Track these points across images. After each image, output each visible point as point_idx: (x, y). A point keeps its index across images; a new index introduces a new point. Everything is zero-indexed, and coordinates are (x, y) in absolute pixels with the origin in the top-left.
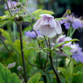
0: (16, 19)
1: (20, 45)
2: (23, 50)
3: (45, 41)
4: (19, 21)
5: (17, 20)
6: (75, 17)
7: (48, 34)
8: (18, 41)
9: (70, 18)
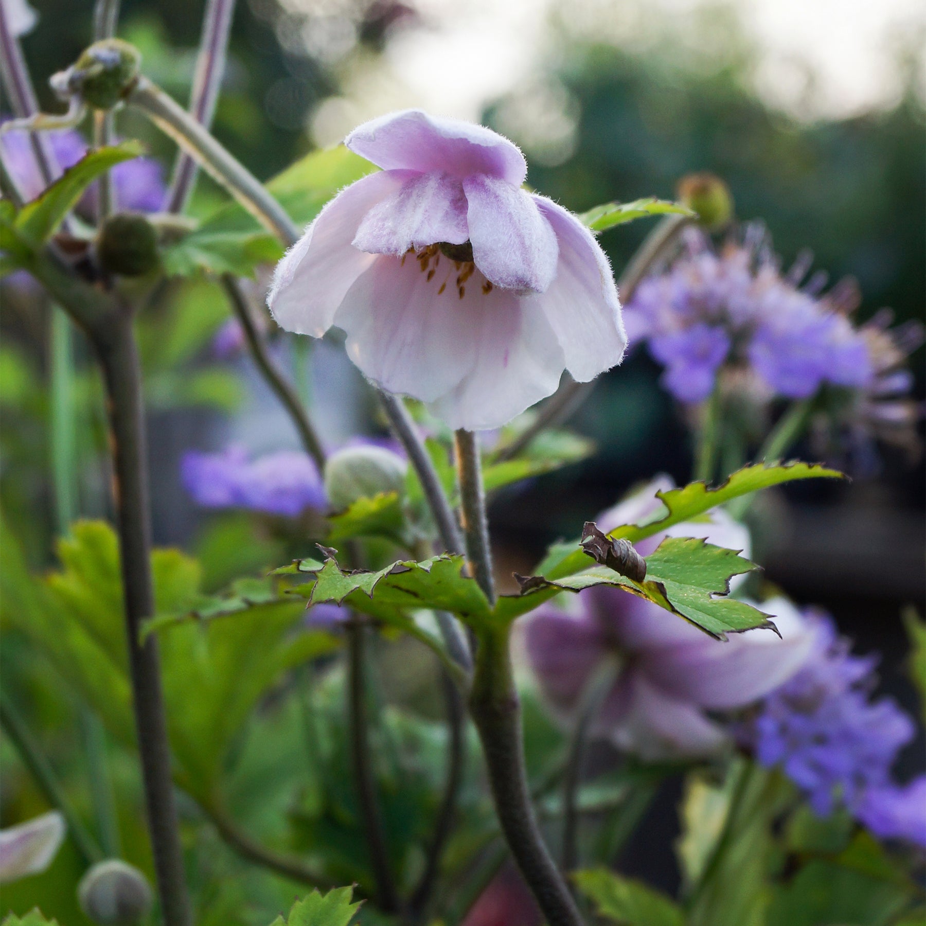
0: (69, 260)
1: (117, 588)
2: (147, 627)
3: (416, 515)
4: (108, 286)
5: (85, 270)
6: (784, 271)
7: (459, 391)
8: (92, 542)
9: (722, 275)
